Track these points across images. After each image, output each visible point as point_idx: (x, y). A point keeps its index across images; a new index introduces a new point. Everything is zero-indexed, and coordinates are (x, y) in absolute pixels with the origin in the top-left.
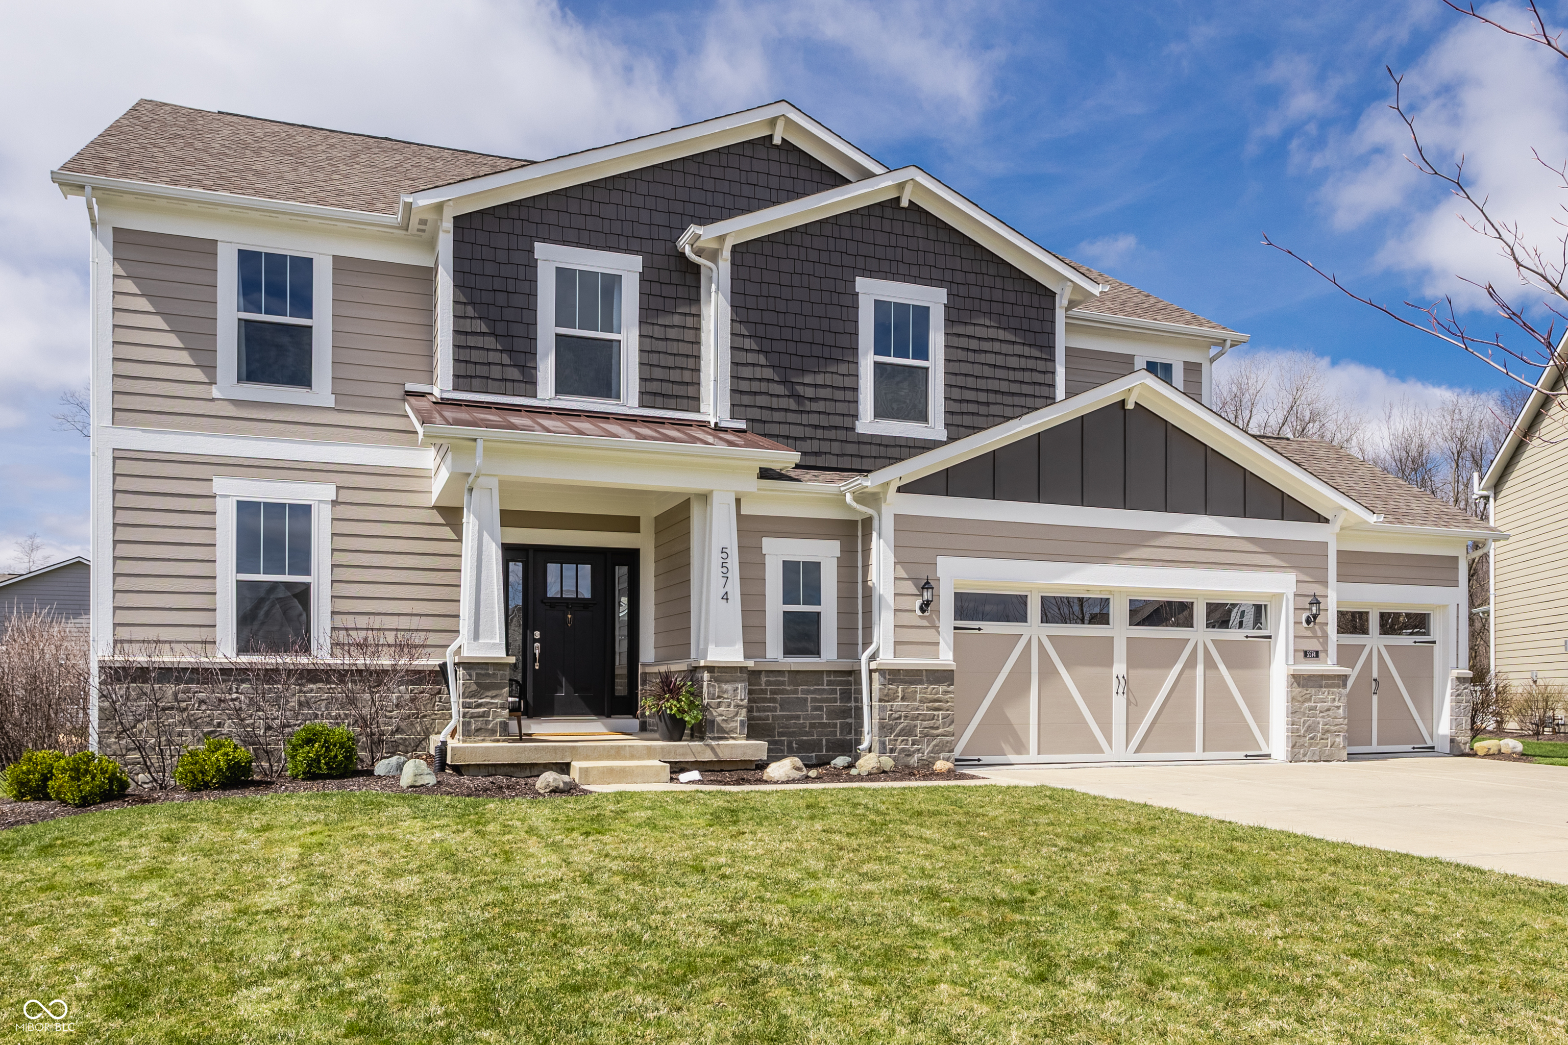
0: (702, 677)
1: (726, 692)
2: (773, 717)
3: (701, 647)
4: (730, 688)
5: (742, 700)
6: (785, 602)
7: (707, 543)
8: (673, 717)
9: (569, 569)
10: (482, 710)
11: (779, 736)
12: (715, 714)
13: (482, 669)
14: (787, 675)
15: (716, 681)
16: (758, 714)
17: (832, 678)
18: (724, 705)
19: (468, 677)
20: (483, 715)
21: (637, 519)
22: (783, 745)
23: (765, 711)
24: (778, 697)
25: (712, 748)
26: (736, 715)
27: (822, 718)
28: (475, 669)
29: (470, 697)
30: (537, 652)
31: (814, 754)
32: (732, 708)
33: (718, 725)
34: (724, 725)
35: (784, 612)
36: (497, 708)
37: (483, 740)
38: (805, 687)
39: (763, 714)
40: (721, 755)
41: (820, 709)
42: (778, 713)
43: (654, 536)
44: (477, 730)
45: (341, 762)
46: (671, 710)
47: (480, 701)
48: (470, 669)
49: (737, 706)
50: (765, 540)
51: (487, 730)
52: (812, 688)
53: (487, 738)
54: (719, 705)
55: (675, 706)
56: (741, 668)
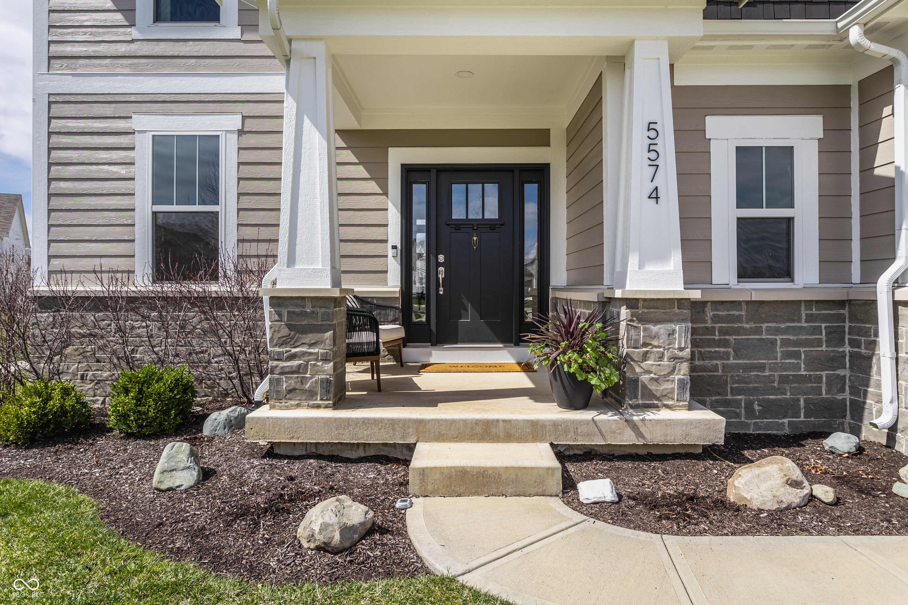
0: (619, 314)
1: (656, 336)
2: (724, 366)
3: (618, 269)
4: (662, 331)
5: (681, 349)
6: (739, 206)
7: (625, 123)
8: (572, 376)
9: (475, 189)
10: (296, 363)
11: (732, 394)
12: (638, 370)
13: (296, 306)
14: (744, 307)
15: (640, 321)
16: (702, 362)
17: (814, 311)
18: (652, 356)
19: (277, 318)
20: (297, 370)
21: (547, 132)
22: (739, 406)
23: (711, 358)
24: (732, 338)
25: (634, 426)
26: (672, 372)
27: (799, 369)
28: (286, 306)
29: (281, 345)
30: (441, 276)
31: (786, 421)
32: (665, 362)
33: (644, 386)
34: (653, 387)
35: (739, 219)
36: (317, 360)
37: (298, 406)
38: (773, 325)
39: (707, 363)
40: (648, 436)
41: (797, 355)
42: (732, 361)
43: (565, 149)
44: (290, 391)
45: (154, 419)
46: (570, 367)
47: (294, 350)
48: (279, 305)
49: (674, 358)
50: (709, 120)
51: (303, 391)
52: (783, 326)
53: (305, 403)
54: (645, 356)
55: (576, 361)
56: (680, 300)
